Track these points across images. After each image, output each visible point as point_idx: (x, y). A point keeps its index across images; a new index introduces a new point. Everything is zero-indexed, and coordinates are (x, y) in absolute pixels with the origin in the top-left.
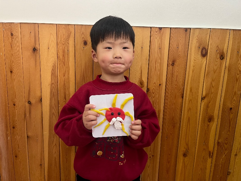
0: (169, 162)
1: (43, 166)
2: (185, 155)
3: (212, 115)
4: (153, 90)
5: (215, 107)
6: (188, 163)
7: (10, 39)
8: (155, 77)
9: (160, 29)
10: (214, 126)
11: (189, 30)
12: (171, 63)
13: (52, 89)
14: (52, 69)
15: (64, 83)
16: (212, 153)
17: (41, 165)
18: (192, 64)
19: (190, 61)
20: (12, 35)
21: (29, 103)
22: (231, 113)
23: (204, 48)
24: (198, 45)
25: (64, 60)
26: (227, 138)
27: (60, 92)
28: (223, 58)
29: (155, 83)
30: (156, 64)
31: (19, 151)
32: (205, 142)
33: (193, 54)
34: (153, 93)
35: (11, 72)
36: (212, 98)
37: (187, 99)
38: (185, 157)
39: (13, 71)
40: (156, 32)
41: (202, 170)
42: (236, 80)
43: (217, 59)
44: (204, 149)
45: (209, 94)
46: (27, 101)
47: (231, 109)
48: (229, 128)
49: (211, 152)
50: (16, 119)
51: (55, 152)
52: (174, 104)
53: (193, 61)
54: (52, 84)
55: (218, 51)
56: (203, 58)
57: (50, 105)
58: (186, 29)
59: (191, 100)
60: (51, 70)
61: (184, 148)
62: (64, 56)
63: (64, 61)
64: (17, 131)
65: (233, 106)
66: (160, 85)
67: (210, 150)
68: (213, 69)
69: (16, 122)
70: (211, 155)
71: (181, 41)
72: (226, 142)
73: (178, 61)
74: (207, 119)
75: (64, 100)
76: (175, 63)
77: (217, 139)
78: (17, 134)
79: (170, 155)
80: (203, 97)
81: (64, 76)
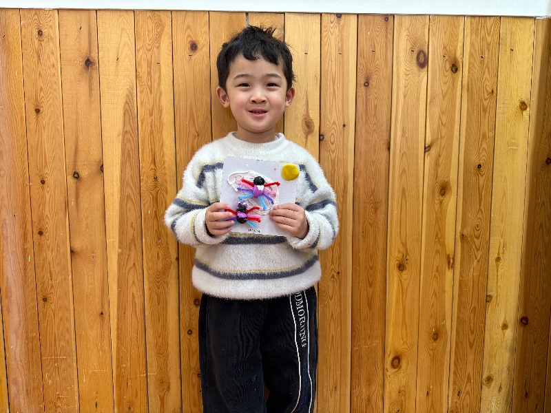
0: (371, 286)
1: (106, 317)
2: (401, 267)
3: (446, 180)
4: (332, 136)
5: (450, 164)
6: (409, 283)
7: (36, 42)
8: (334, 110)
9: (339, 15)
10: (452, 202)
11: (391, 19)
12: (362, 82)
13: (125, 145)
14: (124, 101)
15: (151, 129)
16: (454, 259)
17: (102, 313)
18: (402, 82)
19: (398, 77)
20: (40, 33)
21: (76, 175)
22: (480, 176)
23: (421, 52)
24: (409, 46)
25: (151, 82)
26: (478, 226)
27: (143, 149)
28: (456, 70)
29: (334, 123)
30: (334, 85)
31: (52, 287)
32: (437, 235)
33: (402, 64)
34: (332, 144)
35: (38, 111)
36: (444, 148)
37: (398, 152)
38: (402, 271)
39: (41, 109)
40: (332, 23)
41: (436, 295)
42: (484, 110)
43: (447, 71)
44: (438, 252)
45: (437, 139)
46: (71, 171)
47: (479, 166)
48: (480, 205)
49: (451, 257)
50: (47, 212)
51: (133, 282)
52: (373, 162)
53: (404, 76)
54: (125, 133)
55: (447, 57)
56: (421, 70)
57: (121, 178)
58: (386, 17)
59: (405, 153)
60: (123, 105)
61: (399, 252)
62: (149, 73)
63: (149, 84)
64: (48, 240)
65: (483, 161)
66: (344, 126)
67: (448, 253)
68: (440, 90)
69: (47, 220)
70: (450, 262)
71: (378, 39)
72: (476, 233)
73: (375, 76)
74: (437, 191)
75: (152, 166)
76: (371, 82)
77: (459, 228)
78: (49, 247)
79: (371, 268)
80: (427, 146)
81: (151, 115)
